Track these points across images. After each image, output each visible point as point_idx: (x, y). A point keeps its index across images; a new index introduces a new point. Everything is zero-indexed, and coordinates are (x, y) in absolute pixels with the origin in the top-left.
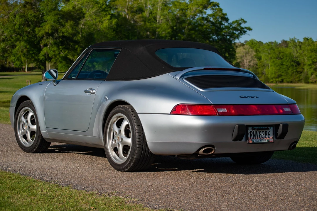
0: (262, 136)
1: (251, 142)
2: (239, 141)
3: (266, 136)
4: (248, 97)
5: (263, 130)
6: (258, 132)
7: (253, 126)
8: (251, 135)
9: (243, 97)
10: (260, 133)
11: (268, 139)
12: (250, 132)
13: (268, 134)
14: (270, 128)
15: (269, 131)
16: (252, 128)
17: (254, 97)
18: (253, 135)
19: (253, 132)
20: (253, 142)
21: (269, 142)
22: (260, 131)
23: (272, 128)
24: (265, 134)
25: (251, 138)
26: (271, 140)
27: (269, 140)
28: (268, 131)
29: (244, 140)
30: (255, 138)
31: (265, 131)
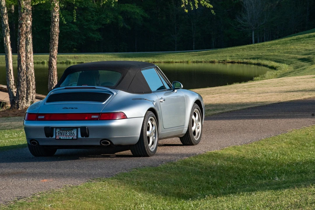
0: (68, 135)
2: (51, 137)
3: (71, 135)
4: (69, 108)
5: (68, 131)
7: (60, 128)
8: (58, 134)
9: (66, 108)
11: (72, 137)
12: (58, 132)
13: (73, 134)
14: (74, 129)
17: (74, 108)
18: (60, 134)
19: (61, 132)
20: (60, 138)
21: (73, 139)
23: (76, 129)
24: (70, 134)
25: (58, 136)
26: (75, 137)
28: (73, 131)
29: (54, 137)
30: (62, 136)
31: (70, 131)
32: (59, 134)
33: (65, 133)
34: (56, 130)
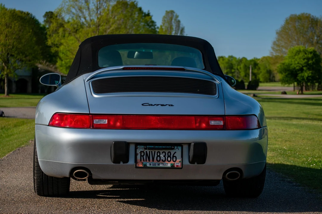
0: (161, 159)
1: (141, 166)
2: (123, 163)
3: (169, 159)
4: (155, 105)
5: (163, 151)
6: (155, 152)
7: (146, 145)
8: (141, 156)
9: (148, 104)
10: (159, 154)
11: (172, 162)
12: (141, 152)
13: (173, 157)
14: (176, 147)
15: (175, 152)
16: (143, 146)
17: (166, 105)
18: (145, 157)
19: (146, 152)
20: (145, 165)
21: (173, 167)
22: (159, 152)
23: (180, 148)
24: (167, 156)
25: (141, 160)
26: (178, 164)
27: (174, 163)
28: (172, 152)
29: (131, 162)
30: (149, 161)
31: (167, 152)
32: (143, 156)
33: (156, 156)
34: (136, 149)
